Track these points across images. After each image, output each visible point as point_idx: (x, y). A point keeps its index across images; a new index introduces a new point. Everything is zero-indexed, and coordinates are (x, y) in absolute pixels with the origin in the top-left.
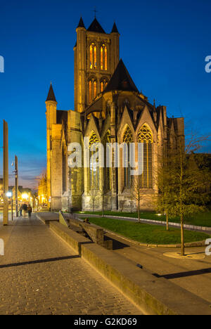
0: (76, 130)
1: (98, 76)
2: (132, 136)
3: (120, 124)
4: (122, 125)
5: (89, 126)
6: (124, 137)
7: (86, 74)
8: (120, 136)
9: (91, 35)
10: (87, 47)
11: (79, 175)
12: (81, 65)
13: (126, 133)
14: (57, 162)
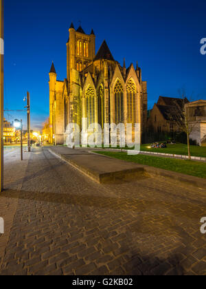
0: (76, 83)
1: (83, 60)
2: (121, 87)
3: (112, 78)
4: (114, 79)
5: (87, 81)
6: (115, 88)
7: (76, 58)
8: (112, 87)
9: (78, 35)
10: (76, 41)
11: (78, 118)
12: (72, 52)
13: (117, 85)
14: (60, 109)
